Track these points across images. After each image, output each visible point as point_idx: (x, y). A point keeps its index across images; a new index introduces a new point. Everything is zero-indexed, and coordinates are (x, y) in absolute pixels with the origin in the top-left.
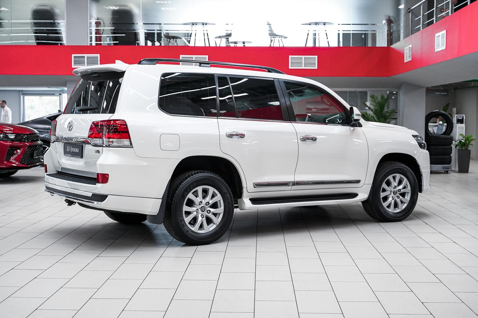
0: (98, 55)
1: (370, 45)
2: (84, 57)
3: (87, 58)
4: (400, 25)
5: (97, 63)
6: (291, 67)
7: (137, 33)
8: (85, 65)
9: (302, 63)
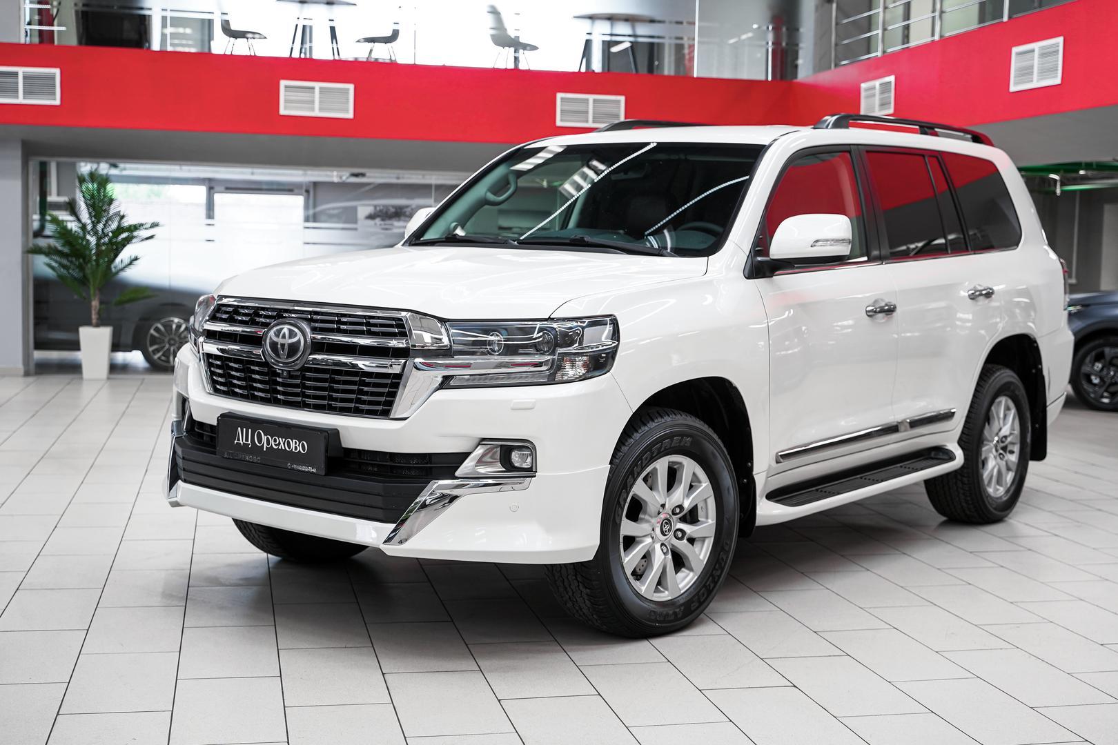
0: (57, 72)
2: (15, 74)
3: (25, 78)
5: (54, 94)
6: (561, 120)
7: (147, 18)
8: (17, 97)
9: (587, 112)
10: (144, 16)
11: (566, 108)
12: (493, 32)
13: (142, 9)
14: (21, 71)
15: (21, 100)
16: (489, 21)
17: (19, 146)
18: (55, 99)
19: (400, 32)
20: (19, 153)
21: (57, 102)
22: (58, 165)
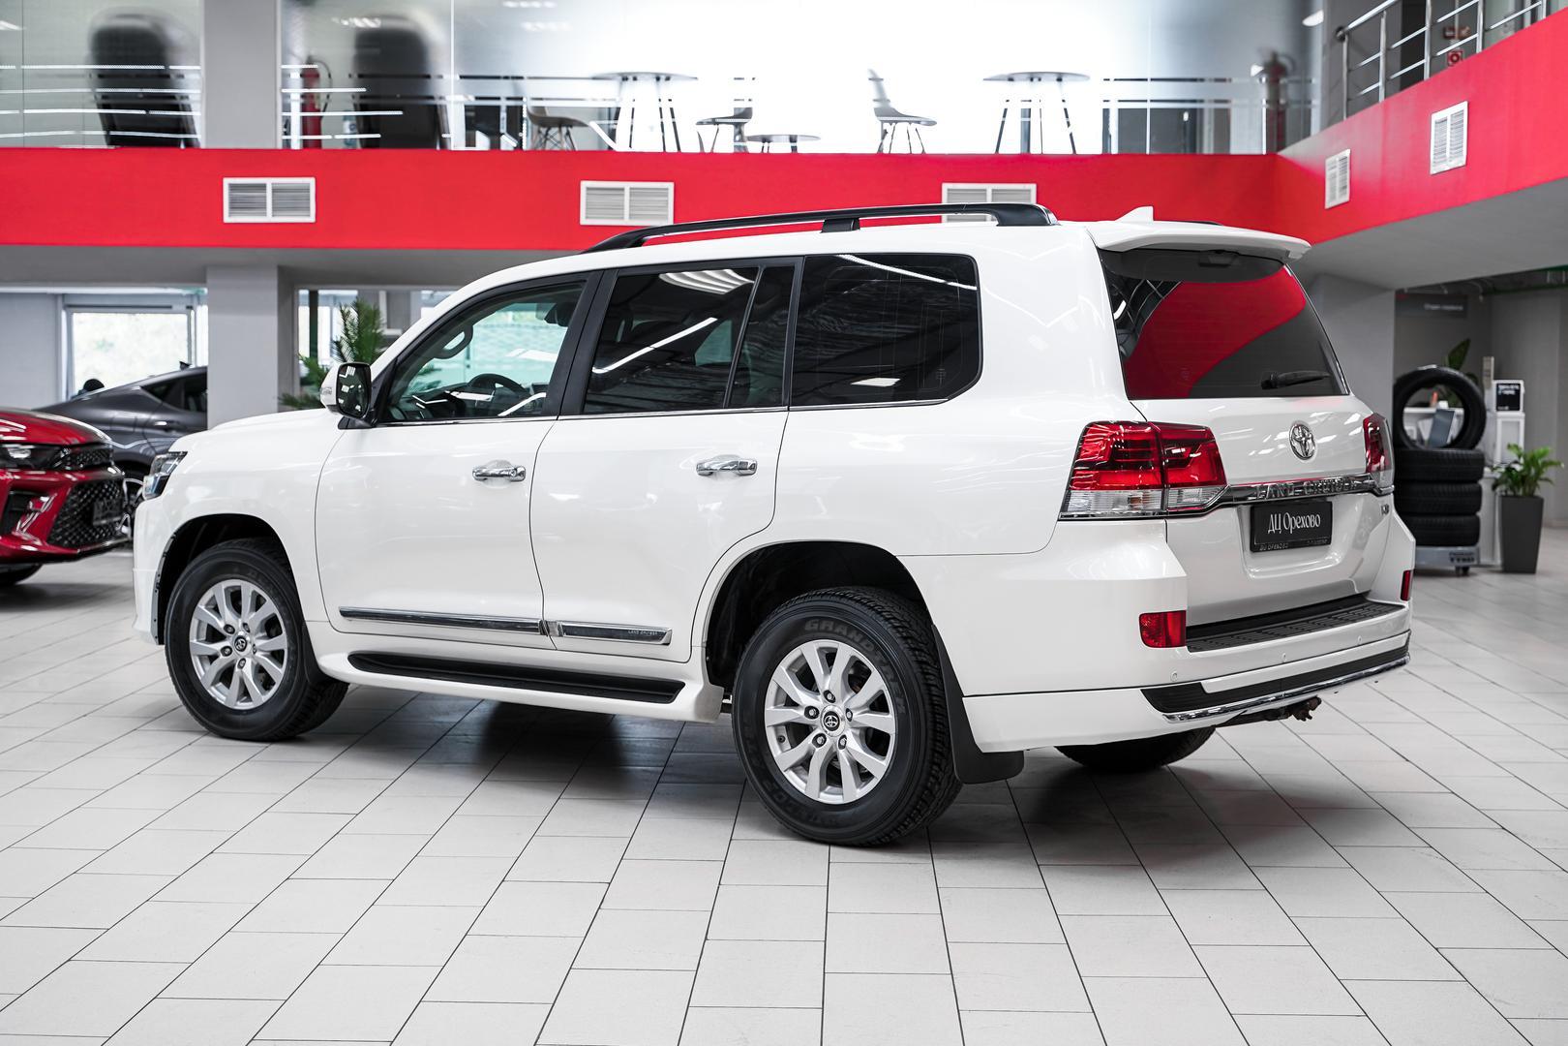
1: (1209, 150)
3: (274, 191)
4: (1310, 81)
5: (308, 208)
7: (438, 108)
8: (265, 214)
10: (435, 106)
12: (877, 105)
13: (432, 98)
14: (269, 182)
15: (269, 217)
16: (871, 90)
17: (275, 273)
18: (309, 215)
20: (274, 282)
21: (312, 219)
22: (389, 296)
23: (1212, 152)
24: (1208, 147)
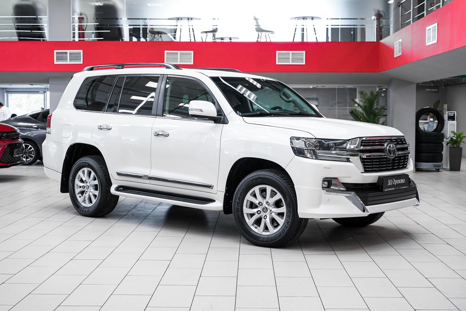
0: (81, 51)
1: (359, 40)
2: (66, 53)
3: (70, 54)
4: (390, 19)
5: (80, 59)
6: (278, 62)
7: (121, 28)
8: (67, 61)
9: (289, 58)
10: (120, 28)
11: (280, 57)
12: (256, 27)
13: (119, 25)
14: (68, 51)
15: (68, 62)
16: (254, 23)
18: (81, 62)
19: (218, 29)
23: (360, 41)
24: (359, 39)
